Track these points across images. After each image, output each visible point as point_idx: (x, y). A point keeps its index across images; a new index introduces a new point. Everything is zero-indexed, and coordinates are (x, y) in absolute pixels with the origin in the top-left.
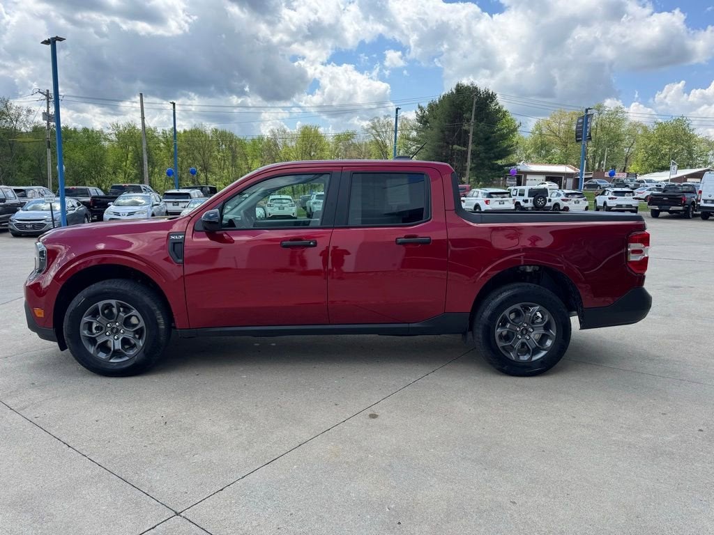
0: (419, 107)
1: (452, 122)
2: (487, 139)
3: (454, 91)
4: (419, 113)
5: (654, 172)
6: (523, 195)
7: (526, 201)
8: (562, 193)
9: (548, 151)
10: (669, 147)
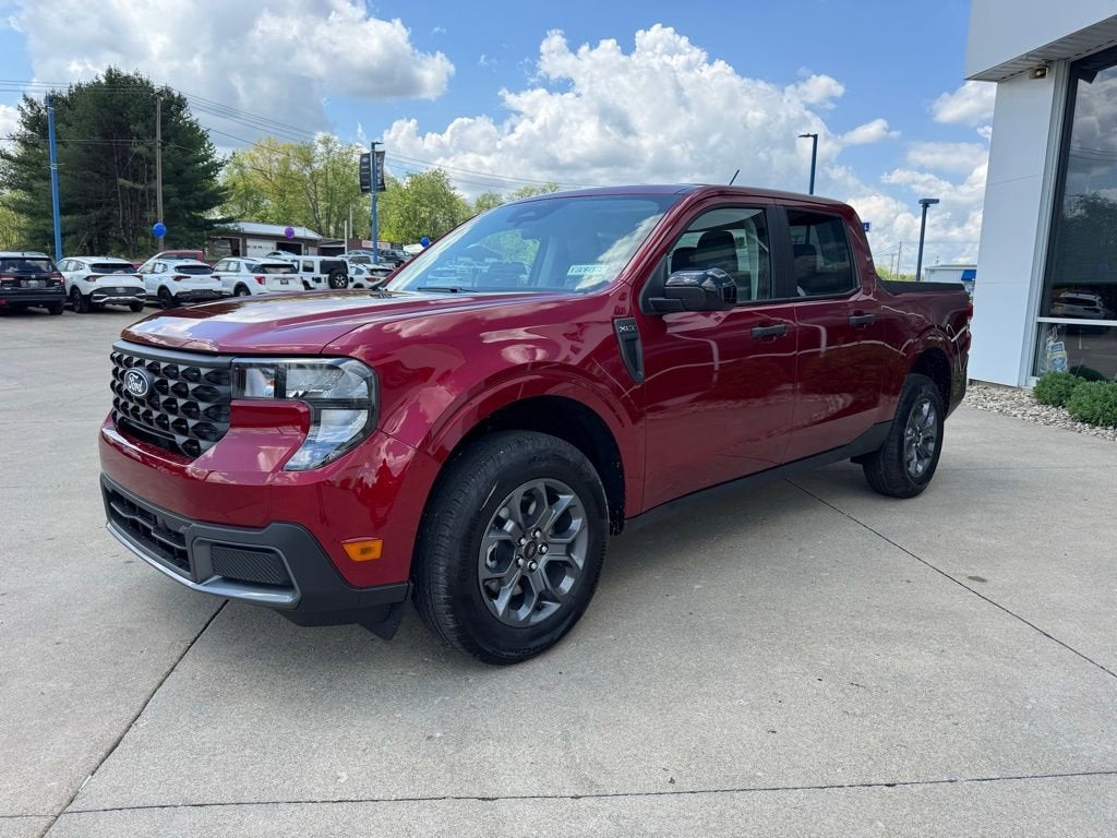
0: (26, 99)
1: (106, 135)
2: (179, 173)
3: (103, 81)
4: (28, 110)
5: (414, 243)
6: (311, 270)
7: (318, 280)
8: (364, 269)
9: (257, 203)
10: (428, 209)
